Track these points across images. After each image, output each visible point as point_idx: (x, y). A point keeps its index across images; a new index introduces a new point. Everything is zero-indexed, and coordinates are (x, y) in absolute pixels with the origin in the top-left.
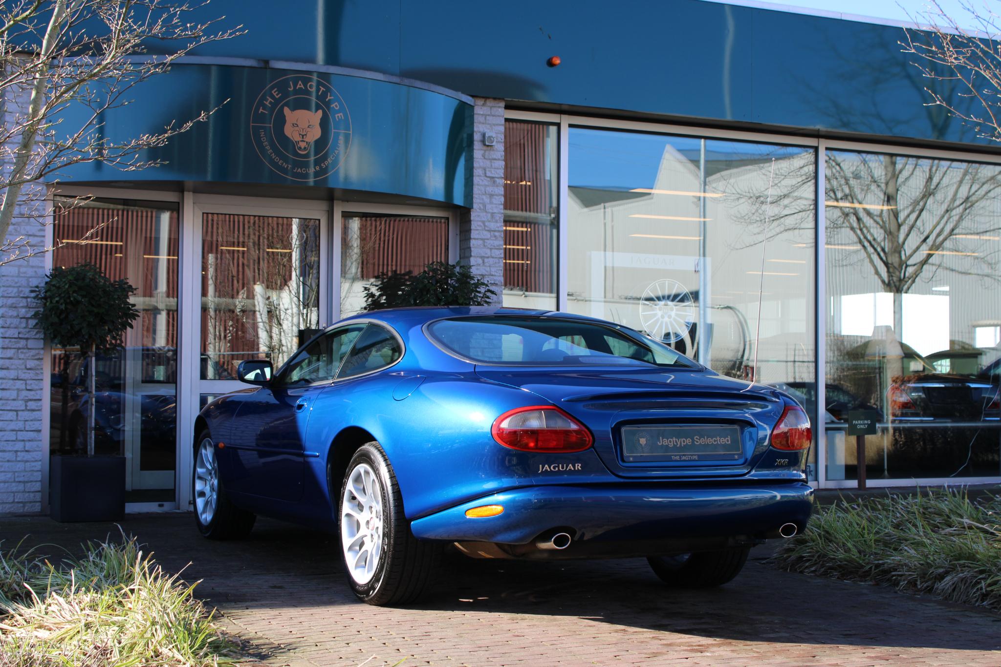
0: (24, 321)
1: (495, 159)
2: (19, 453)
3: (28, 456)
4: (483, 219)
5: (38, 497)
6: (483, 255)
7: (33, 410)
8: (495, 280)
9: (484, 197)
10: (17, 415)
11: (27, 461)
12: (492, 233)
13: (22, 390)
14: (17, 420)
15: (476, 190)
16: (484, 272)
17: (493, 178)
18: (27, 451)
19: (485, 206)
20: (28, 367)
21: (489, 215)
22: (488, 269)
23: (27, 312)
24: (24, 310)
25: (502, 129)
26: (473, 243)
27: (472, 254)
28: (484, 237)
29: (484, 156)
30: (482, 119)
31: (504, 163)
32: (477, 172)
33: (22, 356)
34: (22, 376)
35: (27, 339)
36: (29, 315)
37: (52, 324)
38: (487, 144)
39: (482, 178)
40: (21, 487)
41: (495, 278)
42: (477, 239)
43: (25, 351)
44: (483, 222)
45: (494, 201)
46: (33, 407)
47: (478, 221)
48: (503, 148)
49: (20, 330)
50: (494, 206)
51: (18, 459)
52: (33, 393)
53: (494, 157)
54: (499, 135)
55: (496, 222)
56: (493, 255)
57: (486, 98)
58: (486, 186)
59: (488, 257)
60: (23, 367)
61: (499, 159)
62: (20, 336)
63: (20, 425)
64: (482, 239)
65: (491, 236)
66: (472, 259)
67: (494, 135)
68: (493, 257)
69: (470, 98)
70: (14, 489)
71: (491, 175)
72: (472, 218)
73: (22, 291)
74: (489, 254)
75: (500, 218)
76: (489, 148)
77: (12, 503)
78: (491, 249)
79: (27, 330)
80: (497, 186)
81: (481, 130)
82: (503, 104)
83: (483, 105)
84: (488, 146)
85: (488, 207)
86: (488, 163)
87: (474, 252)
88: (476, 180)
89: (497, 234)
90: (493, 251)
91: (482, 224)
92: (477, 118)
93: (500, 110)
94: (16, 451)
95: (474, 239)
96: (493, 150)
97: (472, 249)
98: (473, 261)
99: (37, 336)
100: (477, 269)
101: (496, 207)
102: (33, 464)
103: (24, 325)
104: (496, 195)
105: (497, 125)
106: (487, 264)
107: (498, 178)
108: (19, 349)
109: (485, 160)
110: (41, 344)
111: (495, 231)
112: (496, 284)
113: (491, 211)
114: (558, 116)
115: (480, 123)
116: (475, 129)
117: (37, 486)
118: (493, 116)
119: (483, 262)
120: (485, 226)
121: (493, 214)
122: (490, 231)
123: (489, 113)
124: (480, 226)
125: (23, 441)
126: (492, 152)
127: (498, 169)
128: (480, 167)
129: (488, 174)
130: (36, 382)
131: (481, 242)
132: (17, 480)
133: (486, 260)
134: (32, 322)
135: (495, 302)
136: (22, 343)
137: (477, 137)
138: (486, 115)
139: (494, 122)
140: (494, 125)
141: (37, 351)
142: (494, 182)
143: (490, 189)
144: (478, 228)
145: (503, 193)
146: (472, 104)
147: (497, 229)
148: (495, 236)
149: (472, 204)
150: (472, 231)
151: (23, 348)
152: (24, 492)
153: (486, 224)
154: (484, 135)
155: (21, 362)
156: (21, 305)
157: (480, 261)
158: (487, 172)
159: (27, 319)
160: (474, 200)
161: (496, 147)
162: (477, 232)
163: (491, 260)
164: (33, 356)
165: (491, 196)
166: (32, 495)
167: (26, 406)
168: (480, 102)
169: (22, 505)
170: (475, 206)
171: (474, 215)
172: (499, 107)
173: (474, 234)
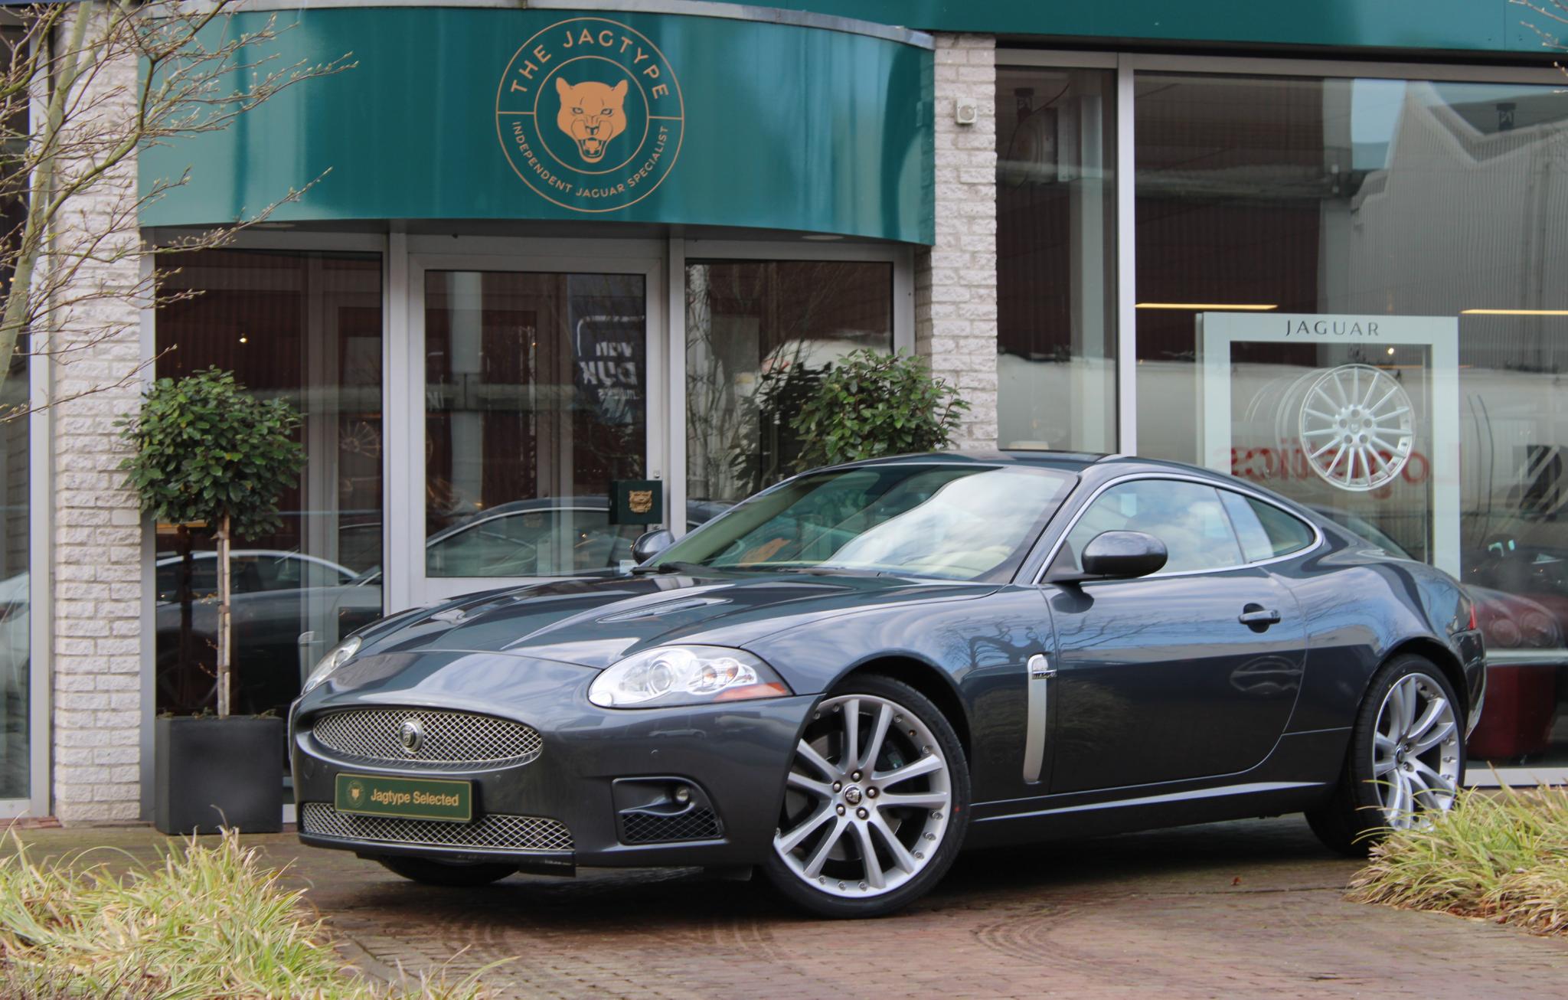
0: (106, 476)
1: (978, 149)
2: (100, 714)
3: (116, 719)
4: (957, 265)
5: (135, 791)
6: (957, 332)
7: (124, 637)
8: (980, 381)
9: (956, 222)
10: (96, 646)
11: (114, 728)
12: (974, 290)
13: (103, 602)
14: (95, 654)
15: (941, 210)
16: (960, 366)
17: (974, 184)
18: (114, 710)
19: (958, 239)
20: (114, 559)
21: (967, 256)
22: (966, 359)
23: (110, 461)
24: (104, 457)
25: (991, 90)
26: (935, 310)
27: (935, 331)
28: (958, 300)
29: (955, 144)
30: (949, 73)
31: (995, 155)
32: (941, 175)
33: (102, 540)
34: (104, 575)
35: (111, 509)
36: (113, 467)
37: (152, 483)
38: (961, 121)
39: (953, 186)
40: (105, 775)
41: (980, 376)
42: (944, 303)
43: (107, 530)
44: (956, 270)
45: (976, 228)
46: (124, 631)
47: (944, 268)
48: (993, 128)
49: (99, 493)
50: (976, 238)
51: (100, 724)
52: (122, 605)
53: (976, 144)
54: (984, 103)
55: (982, 268)
56: (977, 332)
57: (956, 34)
58: (960, 200)
59: (967, 337)
60: (105, 559)
61: (985, 149)
62: (100, 503)
63: (101, 663)
64: (953, 303)
65: (972, 297)
66: (934, 341)
67: (973, 105)
68: (976, 337)
69: (926, 36)
70: (92, 779)
71: (970, 180)
72: (934, 264)
73: (100, 423)
74: (967, 331)
75: (989, 260)
76: (966, 129)
77: (90, 802)
78: (972, 321)
79: (111, 492)
80: (982, 200)
81: (950, 94)
82: (991, 44)
83: (953, 46)
84: (963, 125)
85: (965, 239)
86: (963, 156)
87: (939, 326)
88: (940, 190)
89: (982, 291)
90: (976, 323)
91: (953, 275)
92: (940, 73)
93: (985, 54)
94: (95, 711)
95: (939, 303)
96: (974, 132)
97: (935, 322)
98: (936, 344)
99: (129, 504)
100: (945, 360)
101: (981, 241)
102: (126, 733)
103: (104, 484)
104: (982, 218)
105: (983, 83)
106: (965, 350)
107: (984, 185)
108: (97, 526)
109: (956, 152)
110: (135, 518)
111: (979, 286)
112: (983, 390)
113: (971, 248)
114: (1113, 55)
115: (947, 81)
116: (938, 93)
117: (134, 773)
118: (973, 66)
119: (957, 346)
120: (960, 278)
121: (974, 254)
122: (968, 286)
123: (964, 61)
124: (952, 278)
125: (107, 691)
126: (972, 136)
127: (983, 167)
128: (948, 165)
129: (965, 178)
130: (129, 587)
131: (950, 308)
132: (97, 761)
133: (962, 342)
134: (120, 479)
135: (982, 422)
136: (104, 516)
137: (941, 108)
138: (959, 65)
139: (975, 79)
140: (975, 83)
141: (129, 531)
142: (977, 192)
143: (967, 208)
144: (948, 282)
145: (994, 212)
146: (929, 46)
147: (984, 283)
148: (981, 297)
149: (933, 236)
150: (934, 288)
151: (104, 526)
152: (110, 783)
153: (962, 273)
154: (955, 106)
155: (100, 550)
156: (100, 448)
157: (951, 344)
158: (962, 174)
159: (112, 472)
160: (938, 230)
161: (979, 125)
162: (944, 289)
163: (971, 341)
164: (121, 539)
165: (972, 219)
166: (124, 788)
167: (111, 629)
168: (945, 43)
169: (105, 806)
170: (939, 240)
171: (936, 257)
172: (985, 49)
173: (937, 294)
